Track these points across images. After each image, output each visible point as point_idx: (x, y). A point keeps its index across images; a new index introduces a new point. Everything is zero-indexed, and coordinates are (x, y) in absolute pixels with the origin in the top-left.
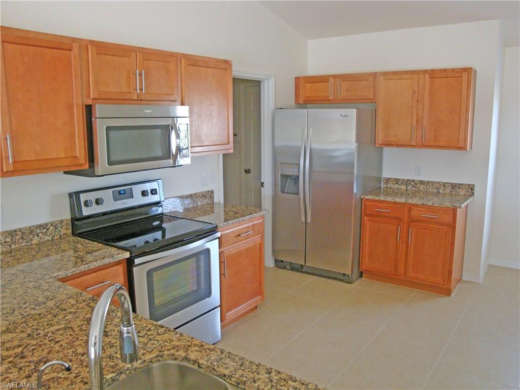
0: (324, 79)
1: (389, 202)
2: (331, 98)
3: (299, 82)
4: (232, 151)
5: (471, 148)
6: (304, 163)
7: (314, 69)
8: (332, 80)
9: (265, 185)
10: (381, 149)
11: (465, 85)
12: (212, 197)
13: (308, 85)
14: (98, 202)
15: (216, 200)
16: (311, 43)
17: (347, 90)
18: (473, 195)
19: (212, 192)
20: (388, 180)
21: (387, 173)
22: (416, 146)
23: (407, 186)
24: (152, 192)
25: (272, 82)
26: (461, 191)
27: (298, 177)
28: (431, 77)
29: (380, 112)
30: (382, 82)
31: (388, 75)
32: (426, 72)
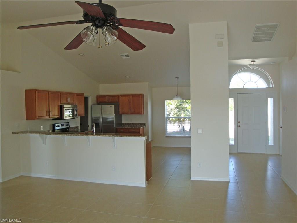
2: (107, 101)
3: (98, 97)
4: (84, 116)
5: (144, 114)
6: (101, 120)
7: (102, 93)
8: (107, 97)
9: (89, 126)
10: (122, 115)
11: (140, 98)
12: (78, 128)
13: (100, 98)
14: (59, 126)
16: (101, 85)
17: (112, 99)
18: (145, 126)
19: (78, 127)
20: (123, 124)
21: (123, 122)
22: (130, 114)
23: (128, 125)
24: (68, 125)
25: (91, 97)
26: (143, 125)
27: (99, 123)
28: (133, 96)
29: (120, 105)
30: (121, 98)
31: (122, 96)
32: (131, 95)
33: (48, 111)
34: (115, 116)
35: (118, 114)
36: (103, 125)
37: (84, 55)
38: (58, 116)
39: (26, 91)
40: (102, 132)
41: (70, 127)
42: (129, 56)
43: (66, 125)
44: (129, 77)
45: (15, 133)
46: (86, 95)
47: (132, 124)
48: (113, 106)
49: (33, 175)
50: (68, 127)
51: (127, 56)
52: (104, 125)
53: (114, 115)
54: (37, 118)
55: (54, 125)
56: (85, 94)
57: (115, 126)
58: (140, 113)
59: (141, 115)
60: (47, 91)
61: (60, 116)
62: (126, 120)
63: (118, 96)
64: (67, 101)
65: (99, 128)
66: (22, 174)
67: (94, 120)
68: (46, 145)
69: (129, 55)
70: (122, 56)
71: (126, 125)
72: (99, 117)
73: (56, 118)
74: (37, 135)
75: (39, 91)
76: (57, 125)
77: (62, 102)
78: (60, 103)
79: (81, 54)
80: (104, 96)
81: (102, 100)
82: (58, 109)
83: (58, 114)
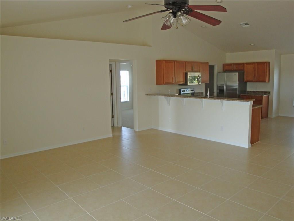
0: (231, 65)
1: (246, 96)
2: (233, 69)
3: (224, 65)
4: (208, 82)
5: (269, 82)
6: (225, 88)
7: (228, 62)
8: (233, 65)
9: (215, 93)
10: (246, 83)
11: (265, 66)
12: (203, 94)
13: (227, 66)
14: (184, 91)
15: (204, 94)
16: (227, 54)
17: (237, 68)
18: (270, 94)
19: (203, 92)
20: (248, 91)
21: (248, 89)
22: (254, 82)
23: (253, 93)
24: (193, 90)
25: (217, 66)
26: (267, 93)
27: (223, 90)
28: (258, 63)
29: (245, 73)
30: (245, 65)
31: (247, 64)
32: (256, 63)
33: (174, 77)
34: (239, 84)
35: (243, 82)
36: (226, 92)
37: (206, 27)
38: (183, 82)
39: (156, 61)
40: (225, 97)
41: (195, 92)
42: (248, 25)
43: (191, 90)
44: (253, 45)
45: (147, 95)
46: (211, 64)
47: (257, 92)
48: (237, 73)
49: (161, 129)
50: (193, 92)
51: (246, 24)
52: (228, 92)
53: (238, 82)
54: (164, 83)
55: (180, 90)
56: (209, 63)
57: (238, 93)
58: (264, 81)
59: (266, 83)
60: (173, 61)
61: (185, 82)
62: (250, 87)
63: (243, 64)
64: (192, 69)
65: (223, 94)
66: (152, 128)
67: (219, 87)
68: (169, 105)
69: (248, 23)
70: (241, 25)
71: (250, 93)
72: (224, 85)
73: (181, 84)
74: (163, 97)
75: (166, 61)
76: (182, 90)
77: (186, 70)
78: (185, 71)
79: (204, 26)
80: (230, 65)
81: (228, 68)
82: (183, 76)
83: (183, 80)
